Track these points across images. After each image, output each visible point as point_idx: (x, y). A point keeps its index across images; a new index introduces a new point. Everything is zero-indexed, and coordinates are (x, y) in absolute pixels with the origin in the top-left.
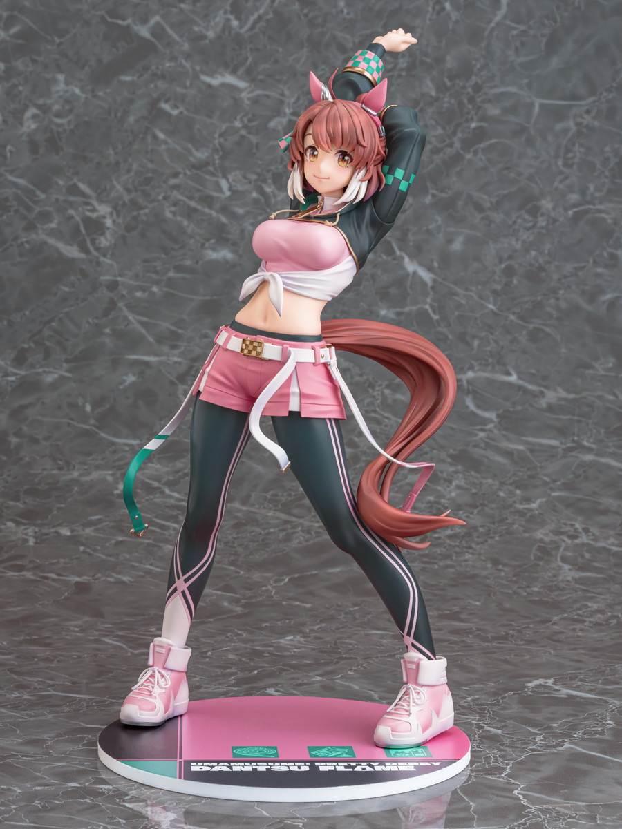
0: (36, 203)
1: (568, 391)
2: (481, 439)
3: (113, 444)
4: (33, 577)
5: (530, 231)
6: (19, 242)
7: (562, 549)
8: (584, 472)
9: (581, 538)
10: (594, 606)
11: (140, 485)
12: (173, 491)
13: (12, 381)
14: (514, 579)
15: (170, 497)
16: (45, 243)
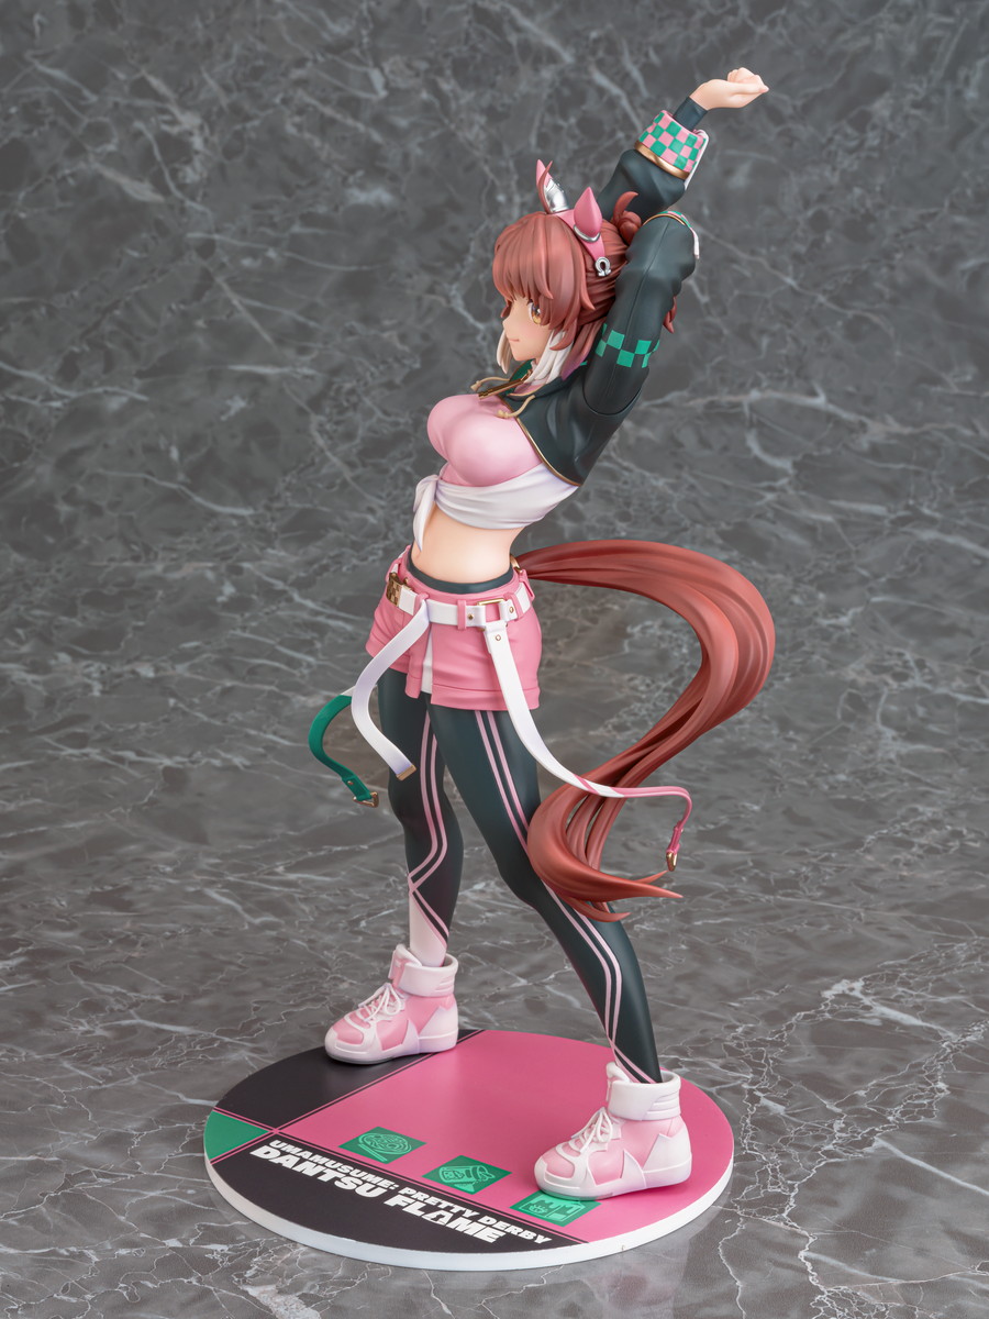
0: (83, 109)
1: (902, 421)
2: (768, 504)
3: (213, 515)
4: (101, 759)
5: (854, 156)
6: (59, 175)
7: (883, 698)
8: (922, 560)
9: (913, 678)
10: (927, 812)
11: (255, 587)
12: (305, 597)
13: (58, 409)
14: (811, 757)
15: (301, 607)
16: (100, 177)
